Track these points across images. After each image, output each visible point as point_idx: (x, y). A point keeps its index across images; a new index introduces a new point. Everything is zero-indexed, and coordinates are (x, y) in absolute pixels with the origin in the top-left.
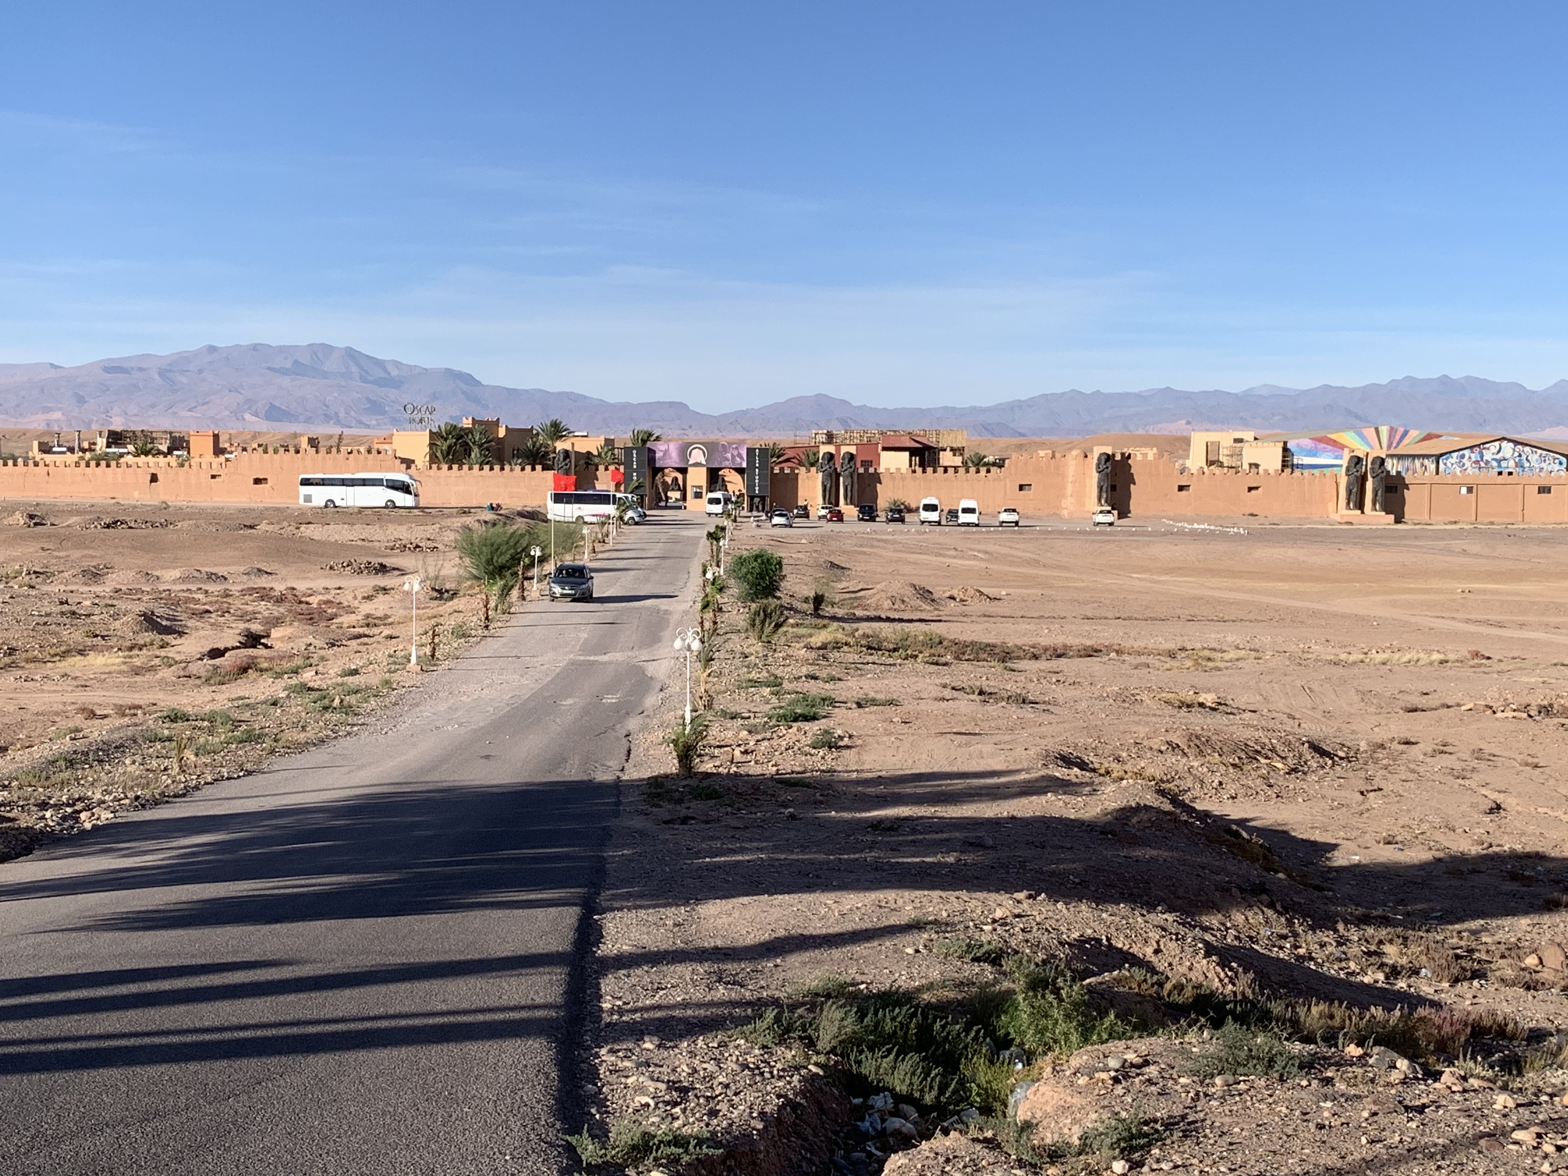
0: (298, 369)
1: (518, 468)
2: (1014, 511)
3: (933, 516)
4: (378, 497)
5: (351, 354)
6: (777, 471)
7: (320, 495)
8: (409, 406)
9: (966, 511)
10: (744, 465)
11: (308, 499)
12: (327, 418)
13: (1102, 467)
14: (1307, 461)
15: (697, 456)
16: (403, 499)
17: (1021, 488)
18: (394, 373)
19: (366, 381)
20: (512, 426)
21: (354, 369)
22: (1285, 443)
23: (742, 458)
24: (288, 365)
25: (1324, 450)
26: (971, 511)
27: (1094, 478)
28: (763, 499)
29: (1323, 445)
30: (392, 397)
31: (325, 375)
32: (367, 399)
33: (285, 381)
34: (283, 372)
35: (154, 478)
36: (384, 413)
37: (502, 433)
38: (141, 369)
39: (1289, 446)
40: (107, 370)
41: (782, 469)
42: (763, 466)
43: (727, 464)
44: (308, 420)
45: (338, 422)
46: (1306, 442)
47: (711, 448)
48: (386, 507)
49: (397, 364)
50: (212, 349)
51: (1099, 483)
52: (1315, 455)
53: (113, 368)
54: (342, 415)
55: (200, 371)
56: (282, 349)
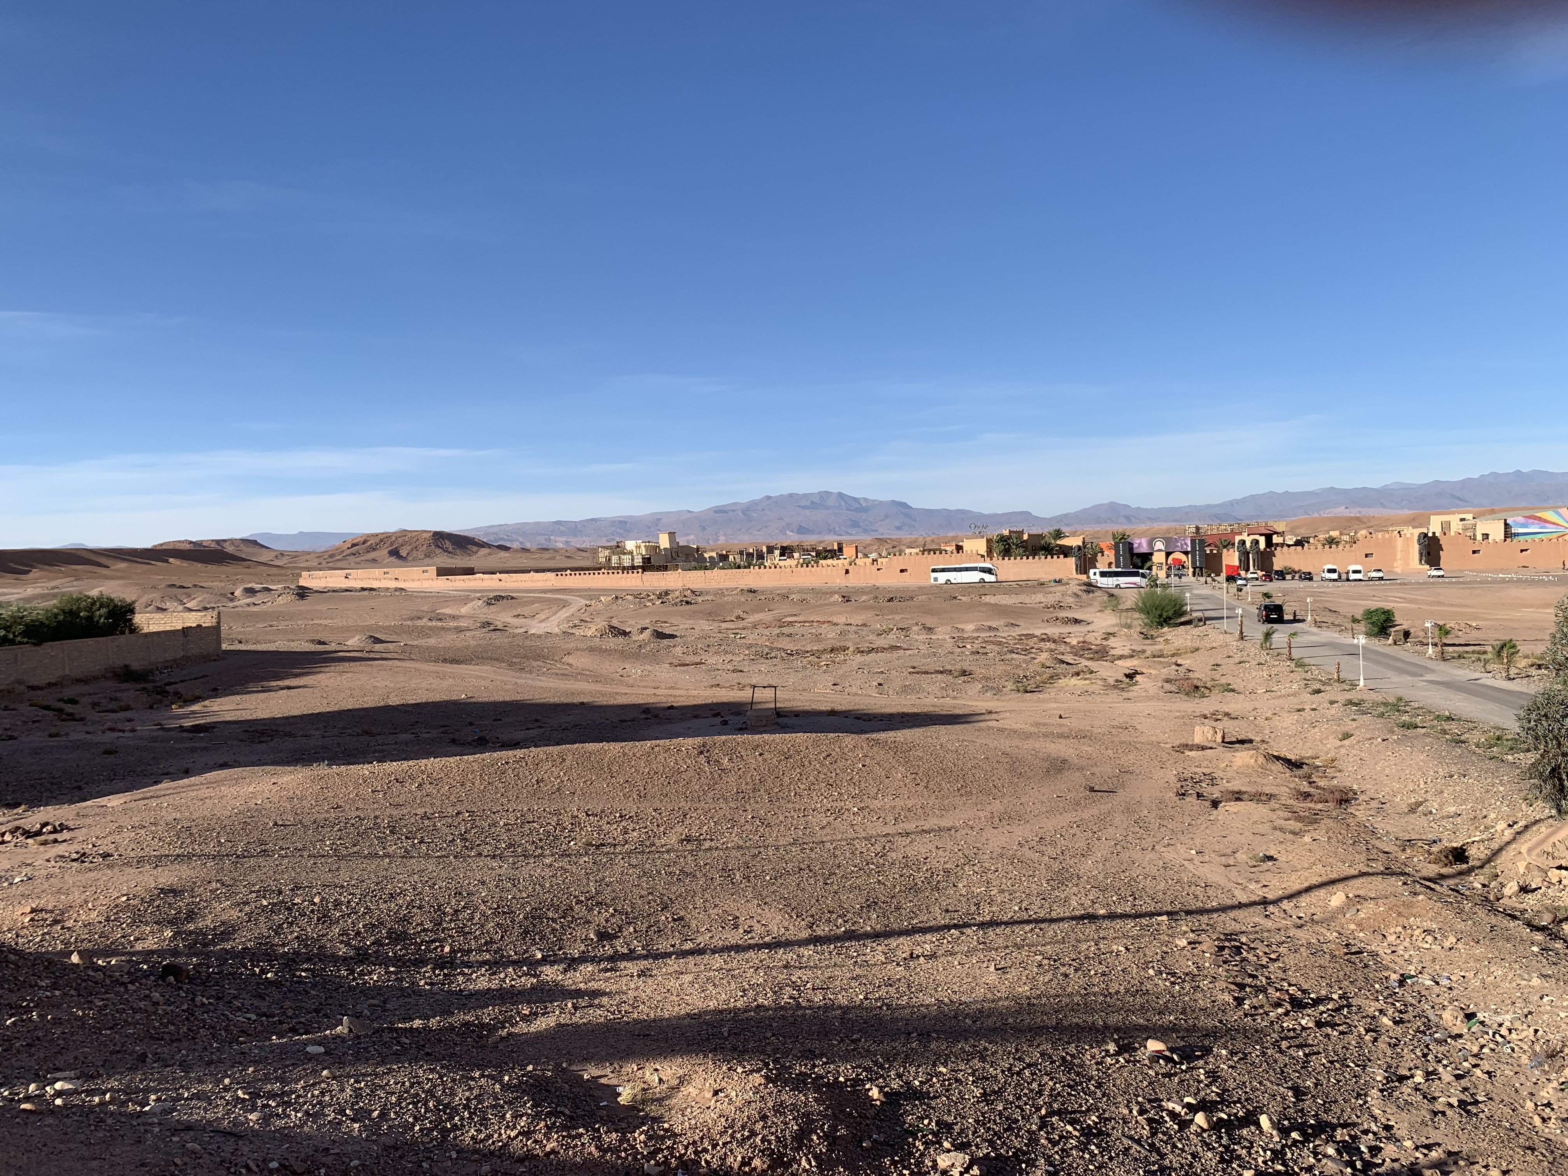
0: (814, 506)
1: (1043, 557)
2: (1380, 570)
3: (1335, 576)
4: (975, 577)
5: (840, 495)
6: (1208, 552)
7: (942, 577)
8: (973, 525)
9: (1355, 572)
10: (1189, 549)
11: (936, 579)
12: (829, 531)
13: (1422, 541)
14: (1521, 530)
15: (1159, 545)
16: (988, 578)
17: (1367, 556)
18: (864, 504)
19: (848, 509)
20: (1031, 532)
21: (843, 503)
22: (1505, 520)
23: (1187, 545)
24: (808, 503)
25: (1533, 524)
26: (1359, 572)
27: (1416, 547)
28: (1201, 569)
29: (1531, 521)
30: (864, 518)
31: (828, 508)
32: (851, 520)
33: (807, 512)
34: (805, 507)
35: (847, 572)
36: (859, 527)
37: (1025, 537)
38: (734, 511)
39: (1508, 522)
40: (715, 512)
41: (1211, 550)
42: (1202, 550)
43: (1178, 549)
44: (819, 533)
45: (835, 533)
46: (1520, 519)
47: (1168, 541)
48: (980, 582)
49: (865, 499)
50: (769, 498)
51: (1420, 551)
52: (1526, 527)
53: (719, 511)
54: (837, 529)
55: (763, 510)
56: (805, 495)
